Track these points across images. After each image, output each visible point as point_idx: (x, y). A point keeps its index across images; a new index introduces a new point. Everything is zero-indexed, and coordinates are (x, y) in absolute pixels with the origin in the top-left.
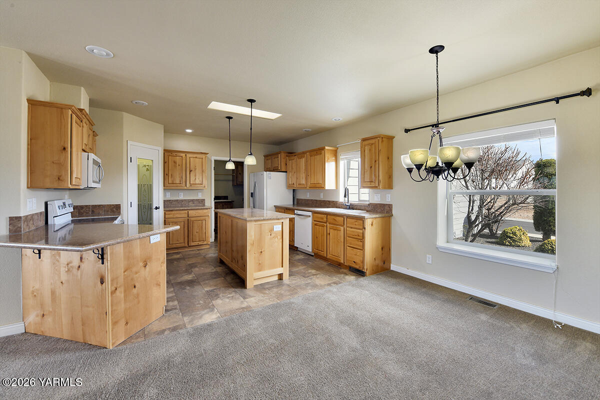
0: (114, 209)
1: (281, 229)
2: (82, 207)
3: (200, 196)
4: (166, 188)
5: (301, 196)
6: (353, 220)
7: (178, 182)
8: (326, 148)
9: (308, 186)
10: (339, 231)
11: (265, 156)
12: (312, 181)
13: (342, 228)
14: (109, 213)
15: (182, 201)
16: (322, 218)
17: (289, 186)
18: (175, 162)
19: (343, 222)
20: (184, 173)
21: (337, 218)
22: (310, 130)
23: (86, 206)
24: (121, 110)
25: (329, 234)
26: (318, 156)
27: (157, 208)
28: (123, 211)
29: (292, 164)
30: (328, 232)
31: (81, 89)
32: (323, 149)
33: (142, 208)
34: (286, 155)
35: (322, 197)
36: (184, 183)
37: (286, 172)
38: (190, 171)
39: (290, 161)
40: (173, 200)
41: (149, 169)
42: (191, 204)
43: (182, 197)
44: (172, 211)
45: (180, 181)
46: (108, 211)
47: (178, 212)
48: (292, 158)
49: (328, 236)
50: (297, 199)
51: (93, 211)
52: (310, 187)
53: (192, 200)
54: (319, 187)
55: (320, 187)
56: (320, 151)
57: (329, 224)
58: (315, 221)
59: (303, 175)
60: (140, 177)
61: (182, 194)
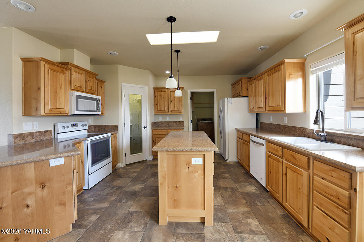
0: (114, 128)
1: (201, 163)
2: (99, 126)
3: (181, 119)
4: (156, 114)
5: (264, 120)
6: (328, 168)
7: (163, 109)
8: (287, 61)
9: (267, 109)
10: (299, 176)
11: (232, 85)
12: (271, 103)
13: (305, 173)
14: (112, 131)
15: (169, 122)
16: (277, 151)
17: (251, 110)
18: (161, 96)
19: (307, 164)
20: (167, 102)
21: (298, 156)
22: (267, 46)
23: (101, 125)
24: (117, 64)
25: (286, 174)
26: (277, 74)
27: (145, 128)
28: (119, 130)
29: (252, 88)
30: (284, 172)
31: (74, 50)
32: (283, 63)
33: (134, 128)
34: (247, 80)
35: (286, 122)
36: (167, 110)
37: (248, 97)
38: (171, 101)
39: (251, 86)
40: (163, 122)
41: (139, 102)
42: (175, 124)
43: (169, 120)
44: (157, 129)
45: (165, 109)
46: (111, 129)
47: (161, 130)
48: (252, 82)
49: (284, 177)
50: (261, 122)
51: (104, 129)
52: (268, 111)
53: (176, 122)
54: (278, 111)
55: (280, 110)
56: (279, 66)
57: (286, 160)
58: (269, 152)
59: (262, 99)
60: (132, 107)
61: (169, 117)
